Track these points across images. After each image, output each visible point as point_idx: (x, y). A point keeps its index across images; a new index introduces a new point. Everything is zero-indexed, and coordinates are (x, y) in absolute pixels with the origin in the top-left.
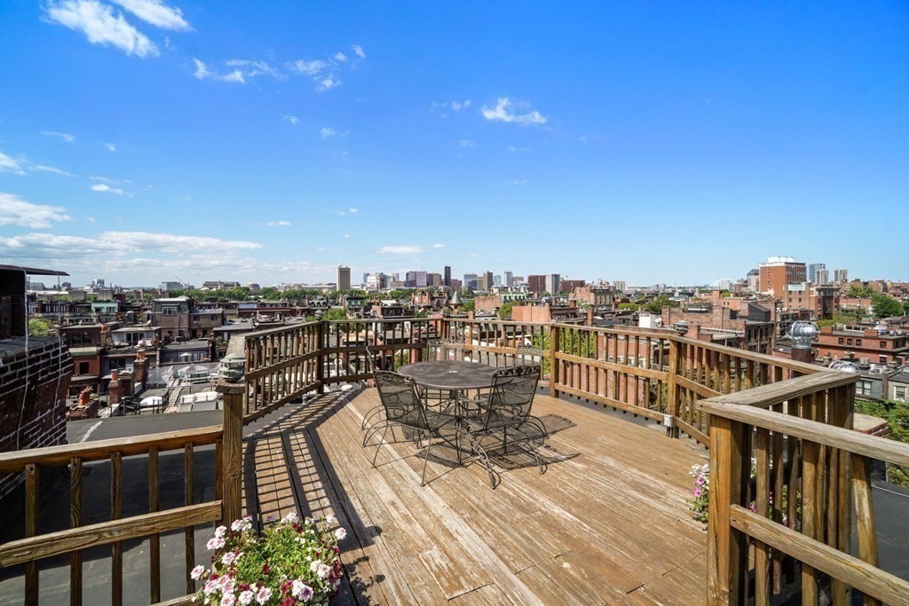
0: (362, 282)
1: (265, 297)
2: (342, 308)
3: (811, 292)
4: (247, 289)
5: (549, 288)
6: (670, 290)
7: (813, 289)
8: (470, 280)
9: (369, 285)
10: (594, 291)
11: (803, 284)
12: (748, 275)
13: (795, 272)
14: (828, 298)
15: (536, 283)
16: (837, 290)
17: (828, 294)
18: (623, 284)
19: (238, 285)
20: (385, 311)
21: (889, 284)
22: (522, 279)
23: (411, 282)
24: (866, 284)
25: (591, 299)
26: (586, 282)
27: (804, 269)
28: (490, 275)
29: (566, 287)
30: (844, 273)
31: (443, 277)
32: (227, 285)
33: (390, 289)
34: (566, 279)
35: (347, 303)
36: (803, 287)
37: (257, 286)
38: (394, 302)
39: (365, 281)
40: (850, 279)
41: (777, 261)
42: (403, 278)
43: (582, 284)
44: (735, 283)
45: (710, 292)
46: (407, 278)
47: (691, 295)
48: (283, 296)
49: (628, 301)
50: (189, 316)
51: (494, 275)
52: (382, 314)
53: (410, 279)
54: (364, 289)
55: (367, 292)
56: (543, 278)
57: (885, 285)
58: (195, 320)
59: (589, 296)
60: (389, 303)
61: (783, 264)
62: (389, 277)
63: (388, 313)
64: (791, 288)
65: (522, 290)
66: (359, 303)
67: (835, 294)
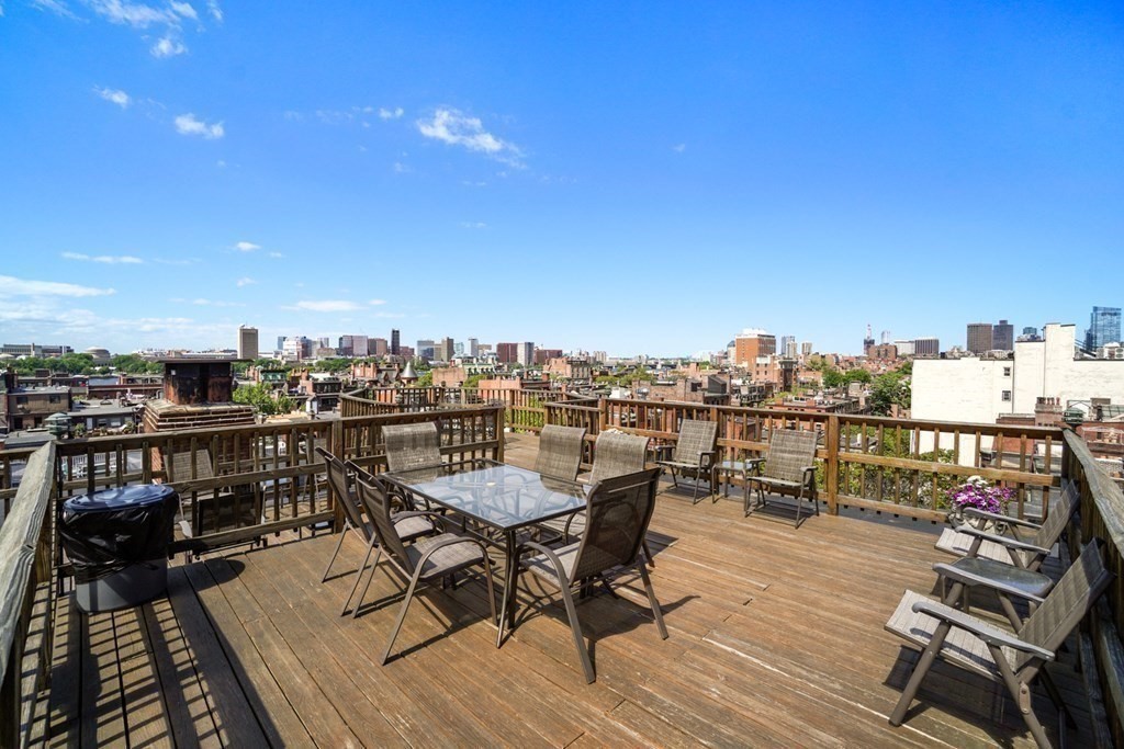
0: (276, 348)
1: (120, 369)
2: (254, 383)
3: (775, 365)
4: (88, 357)
5: (521, 359)
6: (653, 362)
7: (777, 362)
8: (425, 348)
9: (286, 353)
10: (570, 362)
11: (769, 357)
12: (729, 346)
13: (766, 345)
14: (788, 371)
15: (506, 352)
16: (796, 363)
17: (789, 367)
18: (604, 354)
19: (69, 350)
20: (317, 386)
21: (840, 358)
22: (489, 347)
23: (346, 349)
24: (823, 357)
25: (567, 372)
26: (564, 352)
27: (774, 342)
28: (450, 342)
29: (540, 358)
30: (809, 346)
31: (389, 344)
32: (47, 351)
33: (316, 359)
34: (540, 348)
35: (261, 377)
36: (768, 360)
37: (106, 352)
38: (327, 375)
39: (280, 346)
40: (813, 351)
41: (751, 333)
42: (334, 344)
43: (558, 354)
44: (716, 354)
45: (688, 364)
46: (340, 343)
47: (673, 367)
48: (151, 368)
49: (606, 374)
50: (8, 398)
51: (455, 342)
52: (314, 391)
53: (344, 345)
54: (279, 358)
55: (284, 362)
56: (514, 347)
57: (837, 358)
58: (19, 403)
59: (565, 368)
60: (322, 377)
61: (756, 336)
62: (315, 342)
63: (322, 389)
64: (759, 360)
65: (490, 361)
66: (279, 377)
67: (795, 367)
